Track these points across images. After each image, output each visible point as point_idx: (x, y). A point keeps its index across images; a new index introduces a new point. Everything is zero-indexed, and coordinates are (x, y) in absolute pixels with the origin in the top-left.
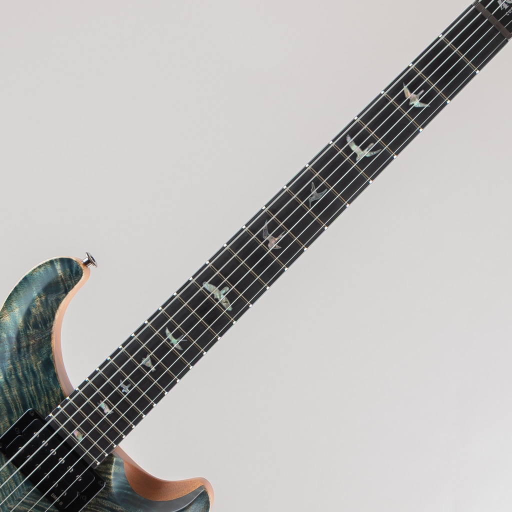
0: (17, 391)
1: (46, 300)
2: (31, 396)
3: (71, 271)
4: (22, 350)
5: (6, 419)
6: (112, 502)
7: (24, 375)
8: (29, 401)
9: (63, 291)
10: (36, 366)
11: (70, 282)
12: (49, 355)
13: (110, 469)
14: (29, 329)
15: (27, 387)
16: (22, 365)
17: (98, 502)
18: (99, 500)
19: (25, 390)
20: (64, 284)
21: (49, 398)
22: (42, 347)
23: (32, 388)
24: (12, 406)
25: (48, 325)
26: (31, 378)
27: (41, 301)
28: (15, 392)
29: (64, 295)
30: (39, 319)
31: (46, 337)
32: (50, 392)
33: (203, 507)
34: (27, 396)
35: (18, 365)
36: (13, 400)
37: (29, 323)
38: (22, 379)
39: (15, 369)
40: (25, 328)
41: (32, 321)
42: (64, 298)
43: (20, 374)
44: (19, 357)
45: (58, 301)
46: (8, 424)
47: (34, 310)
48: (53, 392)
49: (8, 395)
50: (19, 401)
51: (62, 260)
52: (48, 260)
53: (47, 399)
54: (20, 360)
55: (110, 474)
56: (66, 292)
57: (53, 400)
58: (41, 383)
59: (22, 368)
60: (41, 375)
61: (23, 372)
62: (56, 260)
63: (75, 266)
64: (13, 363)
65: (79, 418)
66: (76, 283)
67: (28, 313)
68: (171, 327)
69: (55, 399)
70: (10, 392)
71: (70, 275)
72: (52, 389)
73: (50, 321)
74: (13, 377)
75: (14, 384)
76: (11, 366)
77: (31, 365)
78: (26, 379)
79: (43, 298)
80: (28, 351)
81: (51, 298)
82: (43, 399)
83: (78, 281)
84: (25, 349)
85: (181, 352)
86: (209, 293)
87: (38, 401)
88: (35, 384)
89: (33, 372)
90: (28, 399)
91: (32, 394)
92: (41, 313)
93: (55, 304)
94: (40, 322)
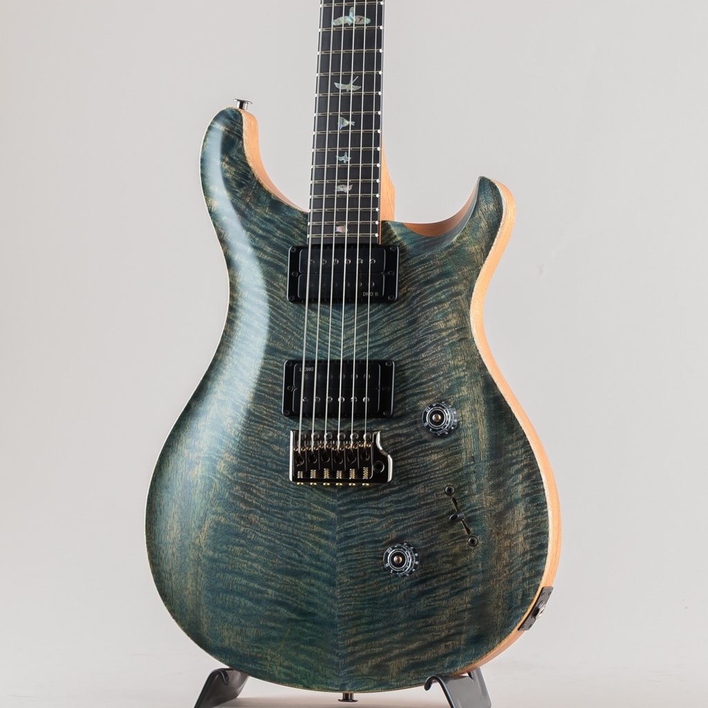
0: (269, 247)
1: (231, 158)
2: (283, 240)
3: (230, 119)
4: (246, 213)
5: (280, 276)
6: (416, 256)
7: (263, 230)
8: (285, 245)
9: (237, 140)
10: (267, 214)
11: (236, 128)
12: (270, 198)
13: (392, 233)
14: (237, 192)
15: (275, 236)
16: (256, 224)
17: (406, 267)
18: (405, 265)
19: (274, 239)
20: (233, 134)
21: (297, 228)
22: (260, 197)
23: (278, 233)
24: (276, 261)
25: (250, 177)
26: (270, 227)
27: (227, 163)
28: (269, 249)
29: (241, 142)
30: (238, 178)
31: (256, 187)
32: (295, 222)
33: (491, 191)
34: (280, 243)
35: (252, 227)
36: (273, 256)
37: (233, 188)
38: (264, 234)
39: (253, 232)
40: (233, 194)
41: (234, 184)
42: (243, 145)
43: (260, 232)
44: (248, 220)
45: (241, 151)
46: (285, 278)
47: (228, 175)
48: (297, 220)
49: (265, 257)
50: (277, 253)
51: (216, 119)
52: (206, 130)
53: (296, 230)
54: (251, 222)
55: (395, 237)
56: (241, 138)
57: (302, 226)
58: (282, 223)
59: (258, 226)
60: (276, 217)
61: (261, 228)
62: (212, 123)
63: (229, 113)
64: (248, 229)
65: (329, 216)
66: (242, 125)
67: (226, 180)
68: (335, 79)
69: (302, 224)
70: (265, 253)
71: (231, 123)
72: (294, 219)
73: (249, 173)
74: (257, 239)
75: (262, 244)
76: (249, 233)
77: (262, 218)
78: (268, 231)
79: (227, 159)
80: (251, 209)
81: (234, 153)
82: (293, 233)
83: (242, 120)
84: (247, 210)
85: (361, 90)
86: (341, 26)
87: (292, 239)
88: (278, 228)
89: (268, 220)
90: (283, 244)
91: (282, 237)
92: (235, 172)
93: (240, 156)
94: (241, 180)
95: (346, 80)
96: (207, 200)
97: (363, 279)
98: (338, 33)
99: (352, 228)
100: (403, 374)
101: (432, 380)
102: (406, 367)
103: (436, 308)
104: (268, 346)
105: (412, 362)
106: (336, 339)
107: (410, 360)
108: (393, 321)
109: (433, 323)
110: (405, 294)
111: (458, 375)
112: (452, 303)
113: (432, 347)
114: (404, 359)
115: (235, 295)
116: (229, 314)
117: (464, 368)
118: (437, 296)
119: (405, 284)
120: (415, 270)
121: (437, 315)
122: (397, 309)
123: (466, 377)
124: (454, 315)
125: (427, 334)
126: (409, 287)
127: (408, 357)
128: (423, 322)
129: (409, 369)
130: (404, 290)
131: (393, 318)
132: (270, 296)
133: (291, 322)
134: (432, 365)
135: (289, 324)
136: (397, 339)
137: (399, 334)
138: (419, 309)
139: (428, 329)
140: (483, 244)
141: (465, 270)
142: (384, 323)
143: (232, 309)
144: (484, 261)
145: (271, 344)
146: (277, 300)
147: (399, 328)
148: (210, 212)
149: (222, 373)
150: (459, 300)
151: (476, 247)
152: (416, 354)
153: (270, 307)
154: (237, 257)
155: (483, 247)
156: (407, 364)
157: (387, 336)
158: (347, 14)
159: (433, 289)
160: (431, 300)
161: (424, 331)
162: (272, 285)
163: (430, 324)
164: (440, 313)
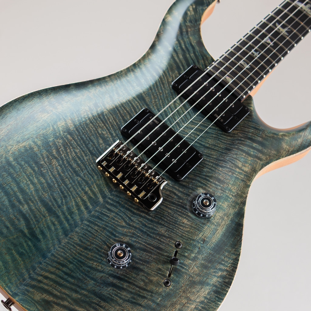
1: (196, 8)
2: (192, 59)
4: (183, 33)
5: (177, 72)
6: (255, 123)
7: (186, 47)
9: (206, 5)
10: (194, 43)
14: (187, 22)
17: (245, 123)
18: (246, 122)
19: (188, 55)
22: (195, 34)
23: (192, 55)
24: (180, 65)
25: (198, 23)
26: (190, 49)
28: (181, 57)
29: (206, 7)
30: (192, 18)
31: (197, 29)
32: (205, 58)
34: (189, 59)
35: (182, 41)
36: (180, 61)
37: (187, 19)
38: (185, 49)
39: (180, 44)
40: (184, 21)
42: (206, 9)
43: (184, 47)
44: (182, 37)
45: (203, 11)
46: (178, 75)
47: (189, 13)
48: (207, 58)
49: (176, 58)
50: (184, 62)
53: (203, 61)
54: (183, 39)
55: (251, 107)
58: (198, 52)
59: (185, 43)
60: (197, 48)
61: (185, 45)
64: (178, 40)
65: (227, 69)
67: (186, 14)
68: (279, 22)
69: (208, 62)
70: (178, 57)
72: (205, 56)
74: (179, 48)
75: (180, 52)
76: (177, 42)
77: (190, 42)
78: (188, 50)
79: (194, 7)
80: (187, 34)
81: (200, 8)
82: (200, 61)
84: (185, 33)
87: (197, 62)
88: (194, 53)
89: (192, 46)
90: (191, 61)
92: (193, 15)
93: (201, 12)
94: (193, 20)
95: (284, 27)
96: (167, 14)
97: (221, 109)
98: (295, 8)
99: (235, 83)
100: (202, 167)
101: (215, 184)
102: (207, 166)
103: (244, 154)
104: (141, 94)
105: (212, 166)
106: (181, 122)
107: (212, 165)
108: (218, 140)
109: (237, 159)
110: (235, 134)
111: (228, 195)
112: (253, 160)
113: (227, 170)
114: (209, 162)
115: (142, 61)
116: (131, 66)
117: (234, 195)
118: (250, 150)
119: (239, 130)
120: (250, 129)
121: (242, 157)
122: (225, 137)
123: (232, 200)
124: (250, 166)
125: (230, 162)
126: (239, 133)
127: (212, 162)
128: (233, 154)
129: (208, 168)
130: (236, 132)
131: (219, 138)
132: (163, 75)
133: (163, 95)
134: (220, 177)
135: (161, 95)
136: (213, 149)
137: (216, 148)
138: (236, 147)
139: (233, 160)
140: (291, 149)
141: (273, 152)
142: (212, 137)
143: (135, 66)
144: (285, 157)
145: (143, 95)
146: (165, 80)
147: (219, 146)
148: (164, 20)
149: (101, 87)
150: (257, 162)
151: (288, 147)
152: (217, 165)
153: (158, 79)
154: (159, 47)
155: (290, 150)
156: (208, 165)
157: (209, 144)
158: (306, 4)
159: (251, 144)
160: (245, 149)
161: (230, 159)
162: (168, 72)
163: (235, 159)
164: (244, 158)
